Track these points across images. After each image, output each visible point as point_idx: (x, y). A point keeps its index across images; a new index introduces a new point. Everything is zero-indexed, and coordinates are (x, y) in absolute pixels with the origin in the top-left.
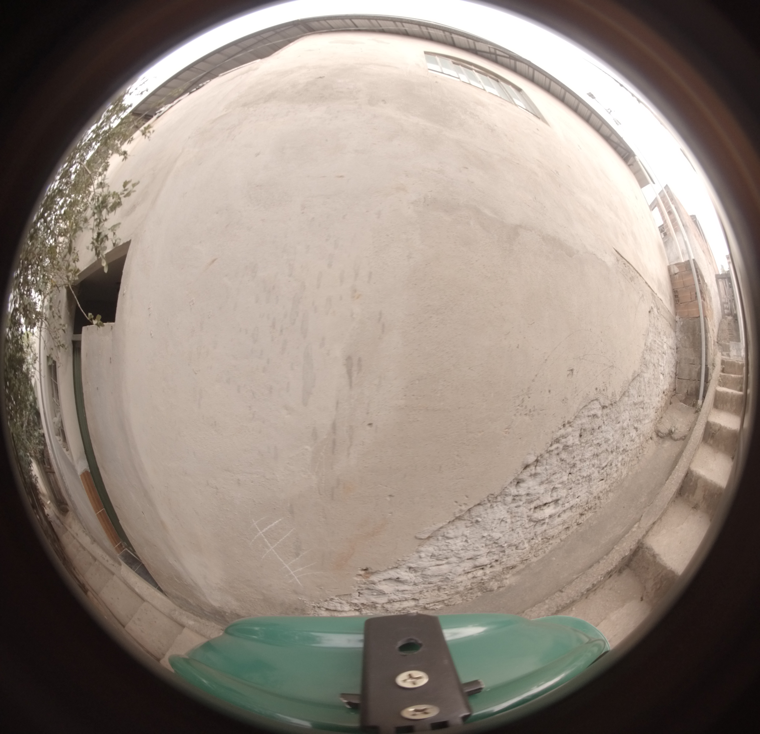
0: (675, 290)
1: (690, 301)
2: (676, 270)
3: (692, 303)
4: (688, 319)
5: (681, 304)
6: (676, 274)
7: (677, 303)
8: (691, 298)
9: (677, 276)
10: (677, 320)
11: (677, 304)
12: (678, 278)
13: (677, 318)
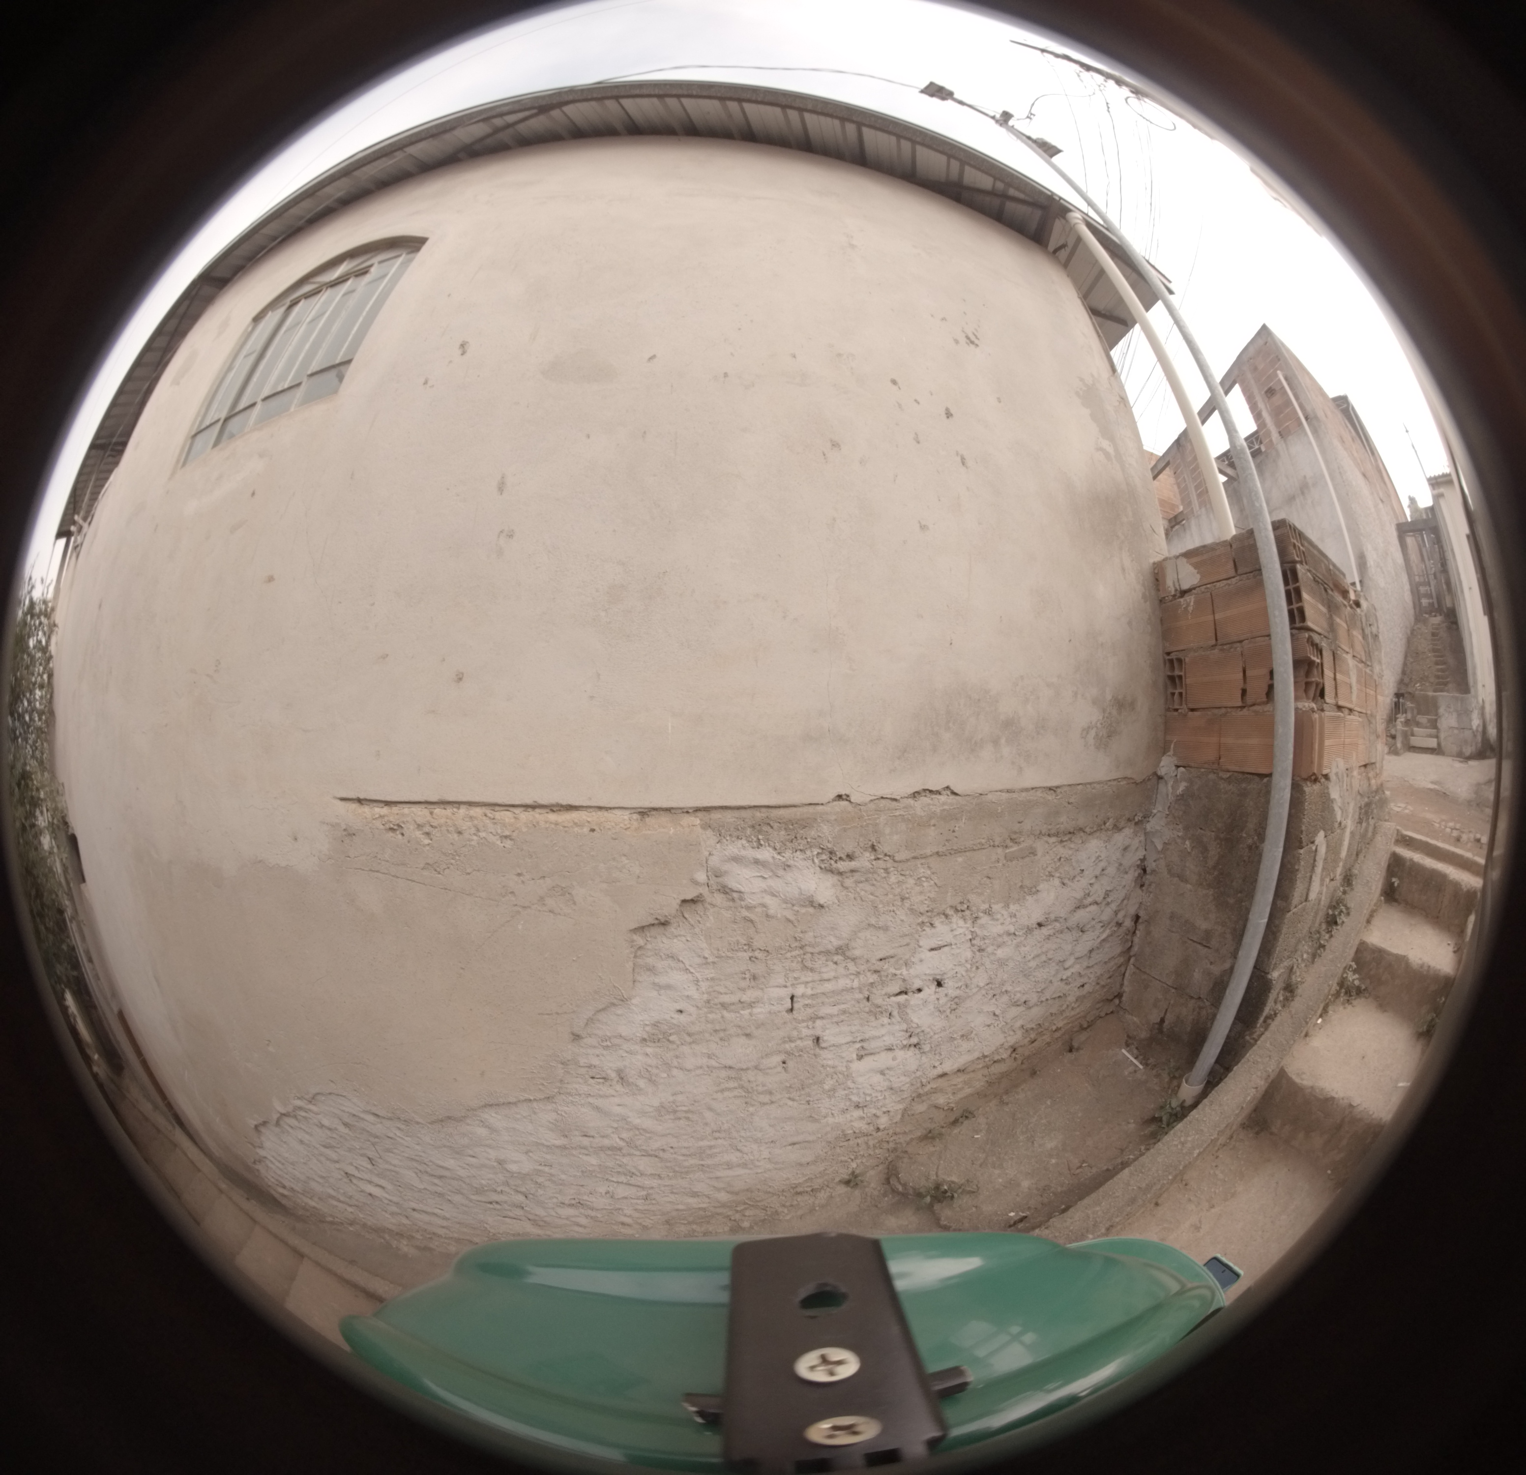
0: (1173, 656)
1: (1240, 704)
2: (1188, 576)
3: (1245, 712)
4: (1212, 776)
5: (1190, 713)
6: (1183, 593)
7: (1176, 707)
8: (1244, 692)
9: (1190, 599)
10: (1162, 772)
11: (1176, 710)
12: (1190, 609)
13: (1166, 765)
